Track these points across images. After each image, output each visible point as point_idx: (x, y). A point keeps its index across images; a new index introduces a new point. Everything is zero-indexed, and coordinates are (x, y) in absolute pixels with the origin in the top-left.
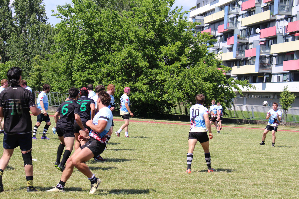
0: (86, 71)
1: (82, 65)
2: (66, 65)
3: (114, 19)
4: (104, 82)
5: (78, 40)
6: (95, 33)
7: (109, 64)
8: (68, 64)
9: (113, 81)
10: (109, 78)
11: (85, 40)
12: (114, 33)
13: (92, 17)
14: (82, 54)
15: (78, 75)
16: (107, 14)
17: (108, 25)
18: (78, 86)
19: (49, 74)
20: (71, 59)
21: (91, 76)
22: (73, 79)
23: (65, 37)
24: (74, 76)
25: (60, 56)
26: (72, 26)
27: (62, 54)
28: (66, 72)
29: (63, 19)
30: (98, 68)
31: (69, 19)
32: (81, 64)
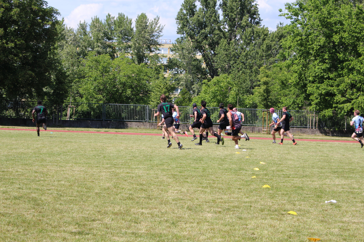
0: (325, 82)
1: (318, 75)
2: (299, 76)
3: (359, 15)
4: (349, 95)
5: (313, 44)
6: (334, 34)
7: (355, 72)
8: (300, 74)
9: (359, 94)
10: (355, 90)
11: (322, 43)
12: (358, 33)
13: (330, 15)
14: (318, 61)
15: (314, 88)
16: (349, 9)
17: (351, 24)
18: (315, 101)
19: (277, 87)
20: (304, 69)
21: (332, 88)
22: (309, 92)
23: (297, 41)
24: (309, 89)
25: (290, 65)
26: (304, 27)
27: (292, 62)
28: (298, 84)
29: (293, 20)
30: (340, 78)
31: (300, 19)
32: (318, 73)
